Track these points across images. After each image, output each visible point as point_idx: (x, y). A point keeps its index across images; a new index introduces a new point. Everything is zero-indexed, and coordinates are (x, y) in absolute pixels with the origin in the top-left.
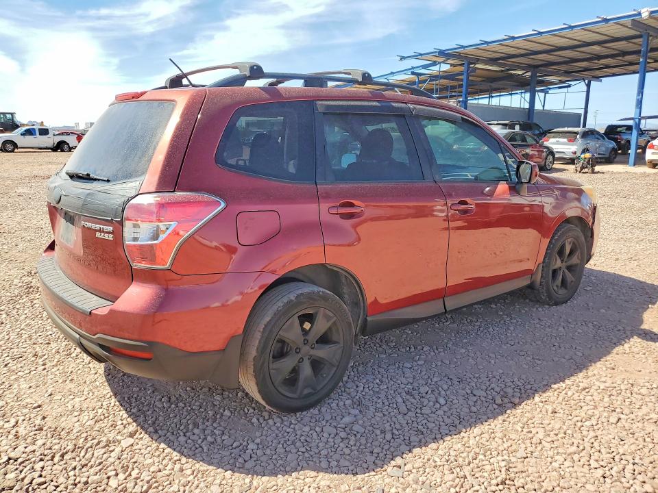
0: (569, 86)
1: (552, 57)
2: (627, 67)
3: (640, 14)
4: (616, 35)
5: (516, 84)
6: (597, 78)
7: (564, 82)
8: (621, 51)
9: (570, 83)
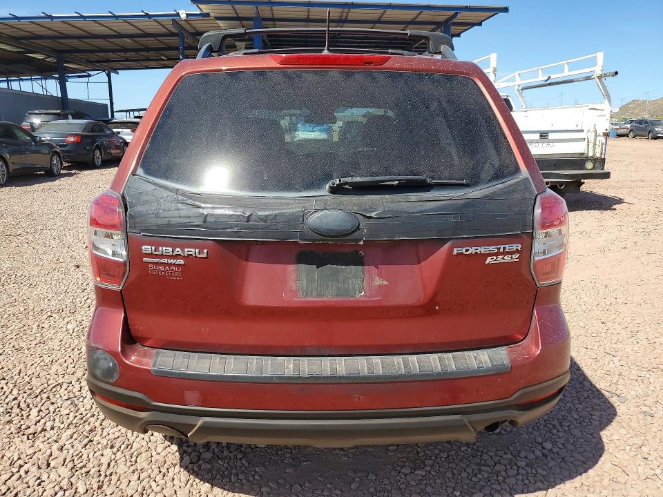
0: (89, 76)
1: (82, 43)
2: (141, 62)
3: (178, 15)
4: (149, 31)
5: (34, 68)
6: (115, 70)
7: (84, 71)
8: (146, 47)
9: (90, 72)
